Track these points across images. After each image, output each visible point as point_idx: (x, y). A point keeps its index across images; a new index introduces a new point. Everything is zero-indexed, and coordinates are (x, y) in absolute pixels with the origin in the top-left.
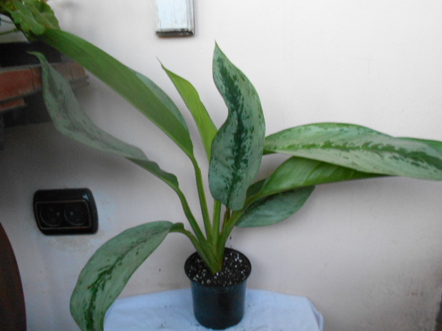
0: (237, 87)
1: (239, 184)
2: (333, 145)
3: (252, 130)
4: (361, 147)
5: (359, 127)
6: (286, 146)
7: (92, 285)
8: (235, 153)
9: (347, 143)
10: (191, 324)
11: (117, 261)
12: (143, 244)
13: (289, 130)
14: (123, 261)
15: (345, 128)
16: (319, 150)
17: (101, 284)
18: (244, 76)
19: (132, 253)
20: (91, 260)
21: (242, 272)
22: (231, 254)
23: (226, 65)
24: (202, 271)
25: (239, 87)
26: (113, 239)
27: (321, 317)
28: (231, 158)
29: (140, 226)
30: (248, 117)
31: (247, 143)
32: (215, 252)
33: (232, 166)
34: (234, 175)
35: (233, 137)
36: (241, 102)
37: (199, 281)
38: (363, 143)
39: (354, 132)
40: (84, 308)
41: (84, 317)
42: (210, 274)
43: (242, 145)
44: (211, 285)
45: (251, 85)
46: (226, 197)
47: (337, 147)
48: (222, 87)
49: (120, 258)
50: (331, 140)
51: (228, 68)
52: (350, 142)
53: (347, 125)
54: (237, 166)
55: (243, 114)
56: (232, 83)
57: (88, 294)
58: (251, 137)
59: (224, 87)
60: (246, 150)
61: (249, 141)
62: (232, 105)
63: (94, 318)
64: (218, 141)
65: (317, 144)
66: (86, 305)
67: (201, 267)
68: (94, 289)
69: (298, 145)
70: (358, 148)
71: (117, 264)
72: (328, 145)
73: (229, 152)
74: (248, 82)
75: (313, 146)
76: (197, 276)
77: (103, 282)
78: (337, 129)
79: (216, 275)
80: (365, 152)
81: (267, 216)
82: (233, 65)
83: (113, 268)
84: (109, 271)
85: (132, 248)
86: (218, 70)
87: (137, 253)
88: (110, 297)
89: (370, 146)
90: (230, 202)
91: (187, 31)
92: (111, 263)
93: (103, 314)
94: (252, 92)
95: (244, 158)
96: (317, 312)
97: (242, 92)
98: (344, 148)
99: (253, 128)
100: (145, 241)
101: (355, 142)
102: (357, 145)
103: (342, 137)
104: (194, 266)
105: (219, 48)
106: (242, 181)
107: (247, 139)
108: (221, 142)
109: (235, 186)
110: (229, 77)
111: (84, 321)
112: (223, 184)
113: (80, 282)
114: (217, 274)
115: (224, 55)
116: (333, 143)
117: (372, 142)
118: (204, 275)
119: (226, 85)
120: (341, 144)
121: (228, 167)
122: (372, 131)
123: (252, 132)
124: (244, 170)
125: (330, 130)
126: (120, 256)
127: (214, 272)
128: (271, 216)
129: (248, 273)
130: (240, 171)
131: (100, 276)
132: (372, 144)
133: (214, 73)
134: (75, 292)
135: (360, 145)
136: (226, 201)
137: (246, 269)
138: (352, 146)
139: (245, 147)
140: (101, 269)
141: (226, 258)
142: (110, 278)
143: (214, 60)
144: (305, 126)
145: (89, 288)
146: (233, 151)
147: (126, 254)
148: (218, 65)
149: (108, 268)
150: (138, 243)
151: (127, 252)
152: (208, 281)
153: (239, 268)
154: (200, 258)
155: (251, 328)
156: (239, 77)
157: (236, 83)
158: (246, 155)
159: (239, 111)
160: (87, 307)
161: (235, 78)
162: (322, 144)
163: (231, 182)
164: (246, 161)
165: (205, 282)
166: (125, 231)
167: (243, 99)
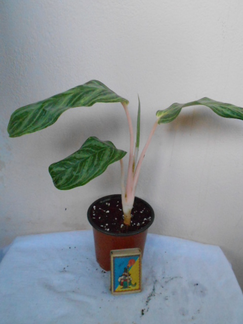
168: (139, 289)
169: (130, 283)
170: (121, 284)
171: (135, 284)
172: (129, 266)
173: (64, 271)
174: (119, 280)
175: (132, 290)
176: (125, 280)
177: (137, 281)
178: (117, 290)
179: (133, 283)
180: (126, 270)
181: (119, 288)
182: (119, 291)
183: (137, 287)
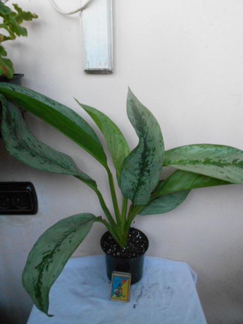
0: (144, 119)
1: (143, 187)
2: (211, 161)
3: (154, 150)
4: (231, 163)
5: (229, 148)
6: (178, 161)
7: (39, 266)
8: (141, 166)
9: (221, 160)
10: (105, 281)
11: (56, 247)
12: (73, 233)
13: (179, 148)
14: (60, 247)
15: (219, 149)
16: (202, 165)
17: (45, 266)
18: (150, 112)
19: (66, 241)
20: (36, 245)
21: (142, 246)
22: (133, 232)
23: (137, 105)
24: (113, 246)
25: (146, 120)
26: (51, 228)
27: (196, 275)
28: (138, 169)
29: (70, 217)
30: (151, 141)
31: (149, 158)
32: (123, 233)
33: (138, 175)
34: (139, 180)
35: (141, 155)
36: (146, 130)
37: (112, 253)
38: (232, 160)
39: (225, 152)
40: (33, 283)
41: (33, 289)
42: (119, 248)
43: (146, 160)
44: (120, 256)
45: (155, 119)
46: (132, 194)
47: (214, 163)
48: (133, 121)
49: (58, 245)
50: (210, 158)
51: (138, 107)
52: (223, 160)
53: (220, 146)
54: (142, 174)
55: (148, 138)
56: (140, 117)
57: (36, 273)
58: (153, 155)
59: (135, 120)
60: (149, 163)
61: (151, 157)
62: (141, 133)
63: (41, 290)
64: (130, 159)
65: (199, 160)
66: (35, 281)
67: (112, 242)
68: (40, 268)
69: (186, 160)
70: (229, 164)
71: (56, 249)
72: (207, 162)
73: (137, 166)
74: (153, 117)
75: (197, 162)
76: (110, 250)
77: (47, 264)
78: (214, 149)
79: (123, 249)
80: (235, 168)
81: (161, 207)
82: (142, 105)
83: (53, 252)
84: (50, 256)
85: (66, 236)
86: (130, 107)
87: (70, 242)
88: (53, 276)
89: (237, 162)
90: (135, 199)
91: (108, 71)
92: (52, 248)
93: (49, 289)
94: (155, 124)
95: (147, 169)
96: (193, 272)
97: (147, 123)
98: (219, 164)
99: (155, 149)
100: (75, 231)
101: (226, 159)
102: (228, 162)
103: (217, 155)
104: (107, 242)
105: (131, 92)
106: (146, 185)
107: (150, 155)
108: (132, 160)
109: (139, 188)
110: (139, 113)
111: (34, 292)
112: (131, 187)
113: (29, 262)
114: (125, 248)
115: (135, 97)
116: (211, 159)
117: (239, 159)
118: (115, 249)
119: (136, 118)
120: (217, 160)
121: (135, 175)
122: (238, 150)
123: (153, 151)
124: (147, 177)
125: (208, 149)
126: (58, 243)
127: (122, 246)
128: (163, 207)
129: (146, 247)
130: (144, 178)
131: (45, 258)
132: (239, 161)
133: (128, 110)
134: (26, 270)
135: (230, 161)
136: (132, 197)
137: (145, 243)
138: (224, 162)
139: (148, 161)
140: (44, 253)
141: (130, 235)
142: (52, 261)
143: (127, 101)
144: (190, 146)
145: (36, 268)
146: (140, 164)
147: (61, 242)
148: (131, 105)
149: (49, 253)
150: (70, 232)
151: (63, 239)
152: (118, 254)
153: (140, 243)
154: (111, 236)
155: (148, 285)
156: (146, 113)
157: (143, 117)
158: (149, 167)
159: (145, 136)
160: (36, 282)
161: (143, 114)
162: (203, 160)
163: (136, 185)
164: (148, 171)
165: (116, 254)
166: (59, 222)
167: (148, 128)
168: (127, 300)
169: (121, 295)
170: (116, 294)
171: (125, 297)
172: (122, 283)
173: (84, 283)
174: (115, 291)
175: (122, 300)
176: (119, 292)
177: (126, 295)
178: (113, 297)
179: (123, 295)
180: (120, 285)
181: (114, 296)
182: (114, 298)
183: (126, 298)
